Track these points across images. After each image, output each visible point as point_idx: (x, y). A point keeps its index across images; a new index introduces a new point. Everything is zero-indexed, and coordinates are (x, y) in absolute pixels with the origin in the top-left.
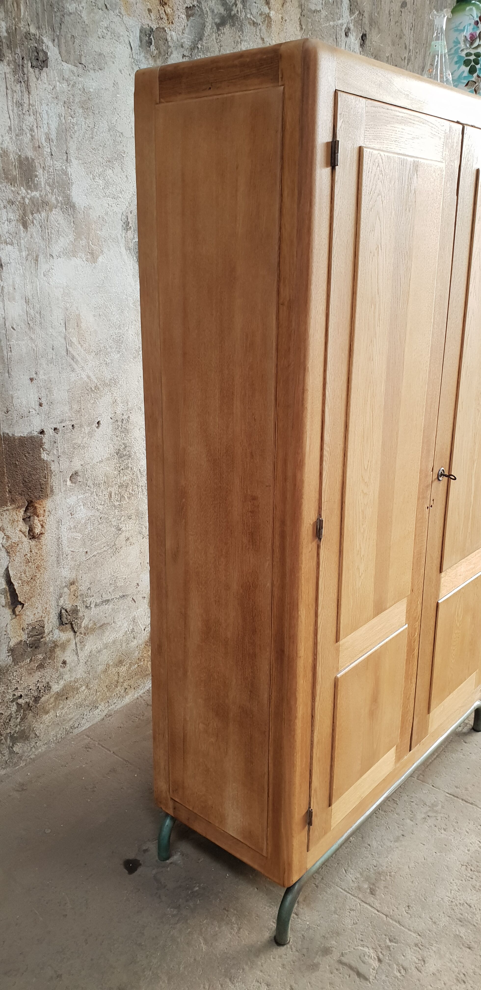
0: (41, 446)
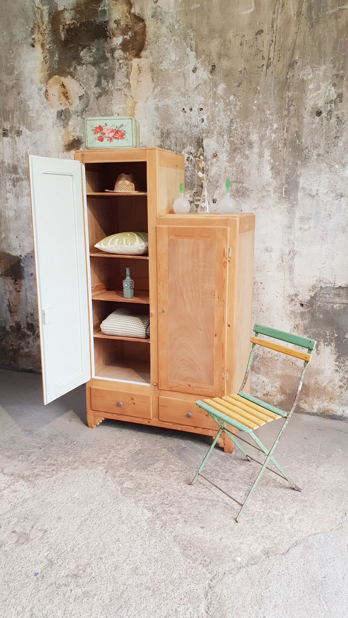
0: (21, 261)
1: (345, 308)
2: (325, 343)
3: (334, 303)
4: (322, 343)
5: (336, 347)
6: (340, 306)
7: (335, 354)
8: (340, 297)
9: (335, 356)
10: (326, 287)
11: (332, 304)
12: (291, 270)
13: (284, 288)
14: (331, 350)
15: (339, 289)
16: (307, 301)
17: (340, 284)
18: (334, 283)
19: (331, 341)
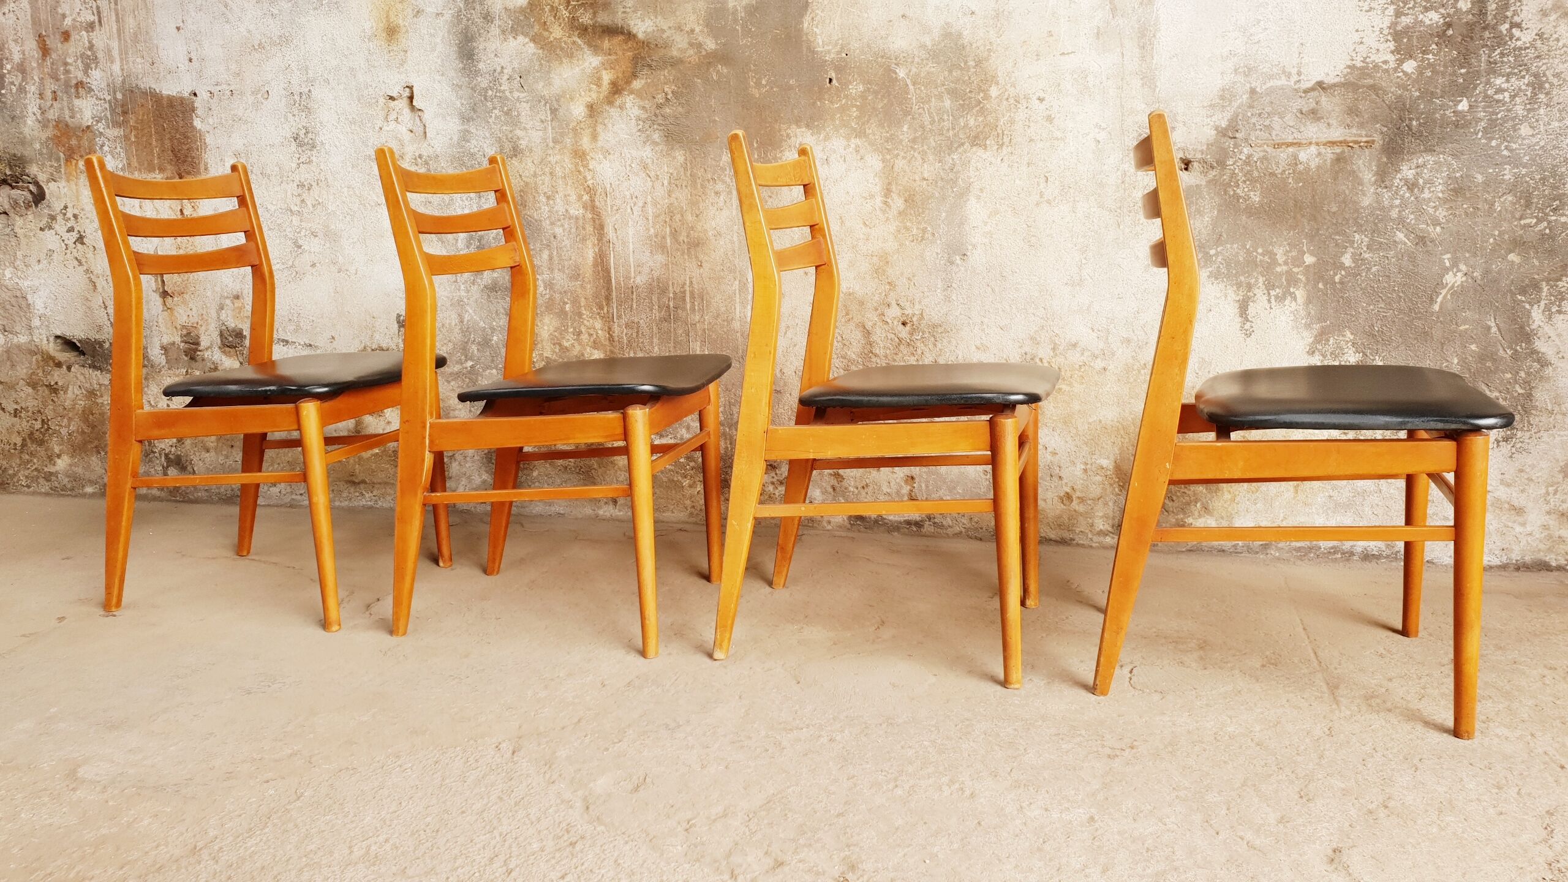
0: (193, 111)
1: (1339, 159)
2: (1273, 293)
3: (1299, 144)
4: (1260, 293)
5: (1308, 301)
6: (1319, 154)
7: (1308, 326)
8: (1319, 119)
9: (1308, 337)
10: (1271, 91)
11: (1291, 149)
12: (1145, 38)
13: (1122, 106)
14: (1294, 313)
15: (1316, 93)
16: (1204, 148)
17: (1318, 77)
18: (1299, 74)
19: (1292, 280)
